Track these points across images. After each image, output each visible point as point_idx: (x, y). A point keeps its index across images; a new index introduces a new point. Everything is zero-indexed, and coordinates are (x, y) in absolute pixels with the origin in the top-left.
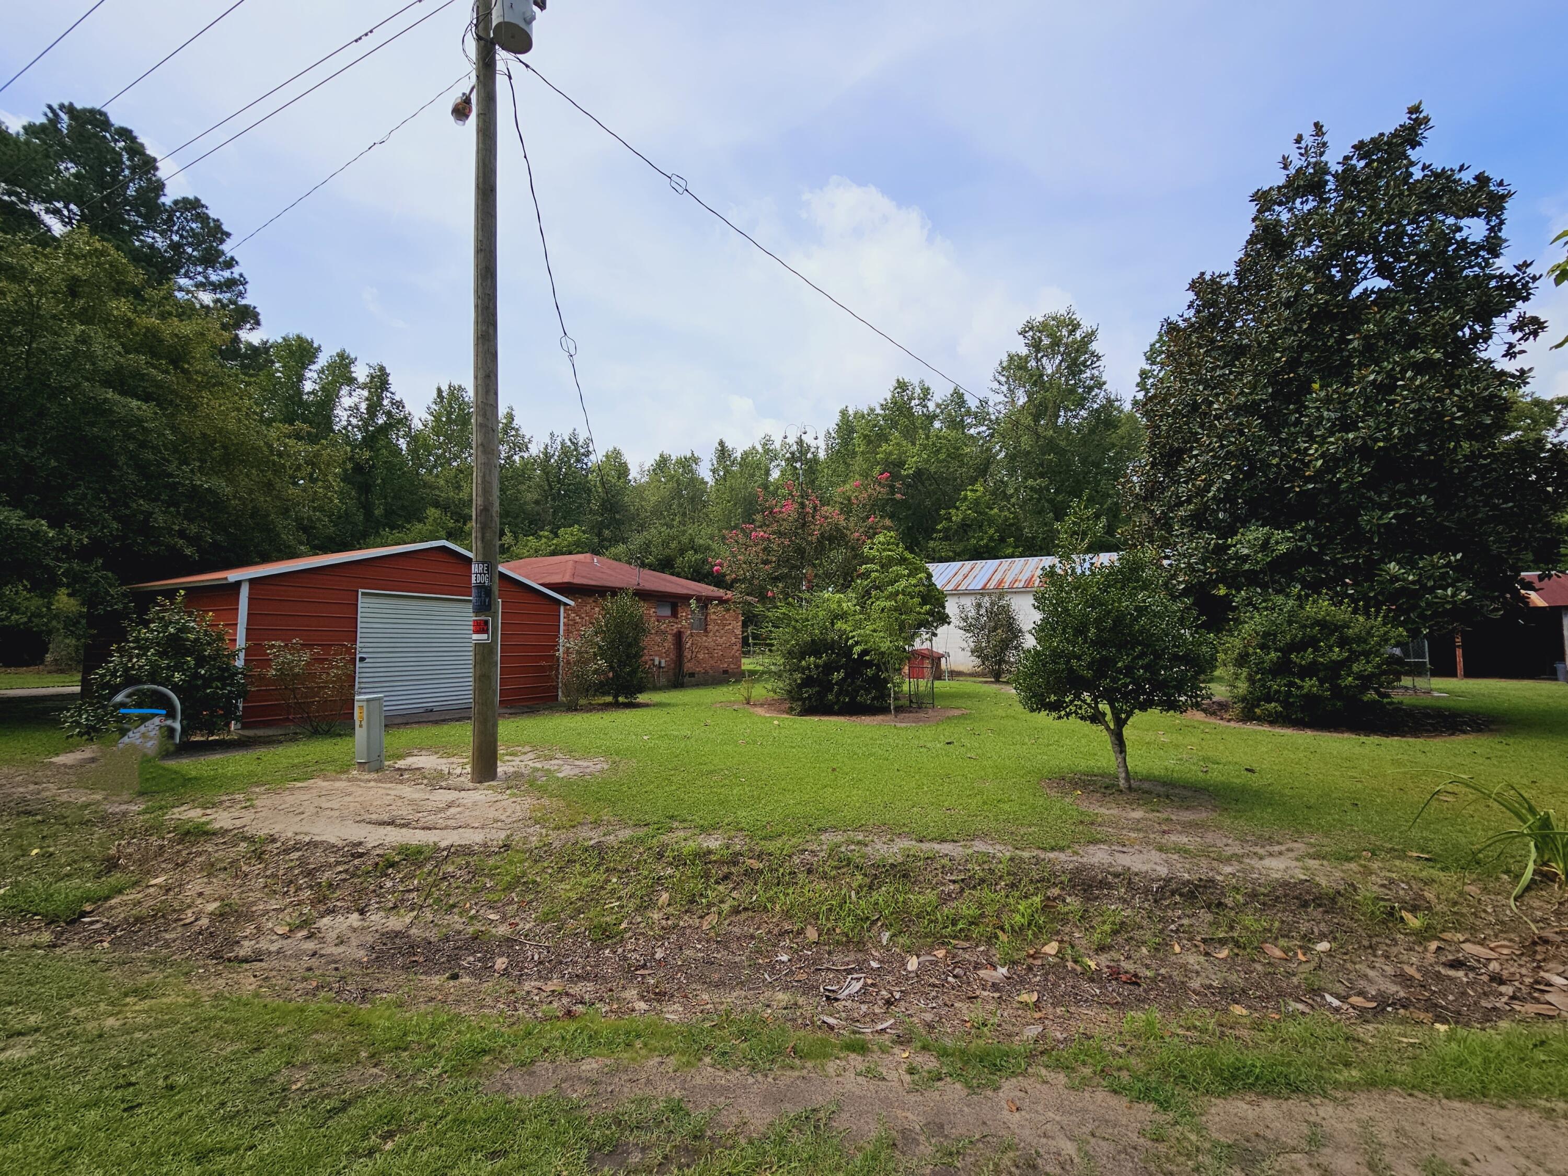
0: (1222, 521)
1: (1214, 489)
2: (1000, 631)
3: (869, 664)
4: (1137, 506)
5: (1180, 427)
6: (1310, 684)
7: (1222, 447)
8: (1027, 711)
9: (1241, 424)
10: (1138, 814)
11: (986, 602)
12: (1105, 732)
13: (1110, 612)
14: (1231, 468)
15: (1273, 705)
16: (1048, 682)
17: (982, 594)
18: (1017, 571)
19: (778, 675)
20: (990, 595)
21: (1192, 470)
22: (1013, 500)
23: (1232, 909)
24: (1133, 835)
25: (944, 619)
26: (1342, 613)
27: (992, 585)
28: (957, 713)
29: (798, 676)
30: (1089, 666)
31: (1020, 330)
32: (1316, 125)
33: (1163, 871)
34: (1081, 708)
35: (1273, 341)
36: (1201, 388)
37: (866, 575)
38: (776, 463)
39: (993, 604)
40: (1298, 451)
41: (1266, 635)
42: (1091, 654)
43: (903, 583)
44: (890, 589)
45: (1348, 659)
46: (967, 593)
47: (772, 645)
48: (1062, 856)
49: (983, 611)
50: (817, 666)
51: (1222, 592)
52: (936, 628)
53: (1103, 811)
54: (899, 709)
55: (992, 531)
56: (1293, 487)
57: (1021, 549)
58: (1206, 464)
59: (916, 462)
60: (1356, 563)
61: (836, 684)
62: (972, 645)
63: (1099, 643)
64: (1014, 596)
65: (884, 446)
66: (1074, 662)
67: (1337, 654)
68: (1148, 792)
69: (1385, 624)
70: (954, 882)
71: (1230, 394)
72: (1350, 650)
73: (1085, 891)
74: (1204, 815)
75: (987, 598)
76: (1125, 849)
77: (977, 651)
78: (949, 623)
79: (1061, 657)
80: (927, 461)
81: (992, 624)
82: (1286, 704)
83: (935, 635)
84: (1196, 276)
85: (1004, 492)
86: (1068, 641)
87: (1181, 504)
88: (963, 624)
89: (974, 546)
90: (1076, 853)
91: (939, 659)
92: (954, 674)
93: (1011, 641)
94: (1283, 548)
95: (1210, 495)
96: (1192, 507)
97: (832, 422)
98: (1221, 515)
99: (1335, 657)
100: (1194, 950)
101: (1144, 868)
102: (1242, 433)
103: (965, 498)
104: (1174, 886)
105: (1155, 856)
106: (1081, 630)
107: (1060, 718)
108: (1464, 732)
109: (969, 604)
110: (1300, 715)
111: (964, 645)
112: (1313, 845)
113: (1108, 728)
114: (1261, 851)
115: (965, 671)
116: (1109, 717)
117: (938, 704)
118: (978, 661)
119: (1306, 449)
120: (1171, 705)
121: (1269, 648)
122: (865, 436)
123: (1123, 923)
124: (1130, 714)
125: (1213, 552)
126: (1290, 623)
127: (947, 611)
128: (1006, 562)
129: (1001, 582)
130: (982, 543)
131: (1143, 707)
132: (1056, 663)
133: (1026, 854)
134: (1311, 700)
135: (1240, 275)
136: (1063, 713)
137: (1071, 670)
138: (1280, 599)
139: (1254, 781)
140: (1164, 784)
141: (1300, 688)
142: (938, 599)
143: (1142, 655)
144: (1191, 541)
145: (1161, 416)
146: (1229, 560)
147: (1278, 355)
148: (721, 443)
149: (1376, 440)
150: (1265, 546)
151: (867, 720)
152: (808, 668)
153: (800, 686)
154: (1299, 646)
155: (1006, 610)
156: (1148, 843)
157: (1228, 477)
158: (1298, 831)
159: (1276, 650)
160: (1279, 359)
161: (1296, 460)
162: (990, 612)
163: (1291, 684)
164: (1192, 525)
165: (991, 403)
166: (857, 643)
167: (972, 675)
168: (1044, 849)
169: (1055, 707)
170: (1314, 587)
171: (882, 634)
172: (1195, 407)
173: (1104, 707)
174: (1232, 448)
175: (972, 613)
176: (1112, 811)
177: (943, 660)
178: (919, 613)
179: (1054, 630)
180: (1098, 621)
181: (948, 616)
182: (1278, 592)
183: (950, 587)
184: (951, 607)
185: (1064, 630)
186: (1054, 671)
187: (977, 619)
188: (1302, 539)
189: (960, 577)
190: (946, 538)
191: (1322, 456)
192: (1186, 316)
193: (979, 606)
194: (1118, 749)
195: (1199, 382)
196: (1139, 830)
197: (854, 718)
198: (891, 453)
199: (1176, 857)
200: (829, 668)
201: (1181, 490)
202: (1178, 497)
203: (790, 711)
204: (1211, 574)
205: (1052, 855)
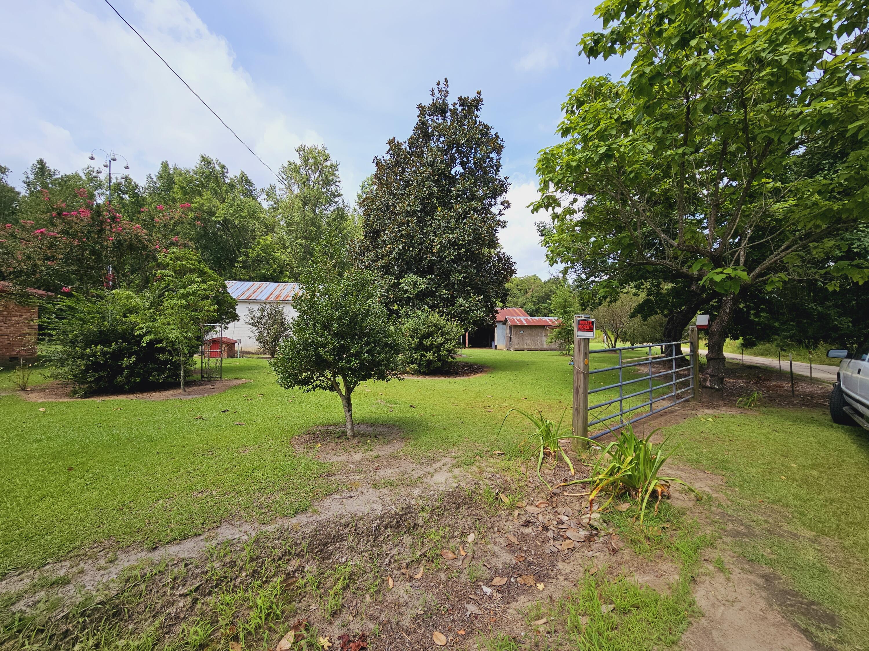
0: (396, 271)
1: (394, 253)
2: (276, 326)
3: (162, 350)
4: (356, 258)
5: (380, 217)
6: (429, 355)
7: (399, 231)
8: (283, 389)
9: (408, 220)
10: (358, 456)
11: (268, 308)
12: (339, 397)
13: (348, 312)
14: (403, 243)
15: (414, 365)
16: (301, 365)
17: (265, 303)
18: (288, 291)
19: (62, 362)
20: (270, 304)
21: (384, 242)
22: (289, 250)
23: (422, 527)
24: (357, 477)
25: (235, 317)
26: (443, 321)
27: (272, 298)
28: (238, 382)
29: (82, 363)
30: (331, 353)
31: (297, 148)
32: (446, 79)
33: (379, 508)
34: (323, 382)
35: (423, 182)
36: (391, 197)
37: (161, 279)
38: (100, 191)
39: (272, 309)
40: (430, 240)
41: (413, 330)
42: (332, 343)
43: (194, 287)
44: (182, 291)
45: (444, 342)
46: (255, 302)
47: (51, 335)
48: (303, 519)
49: (265, 314)
50: (104, 354)
51: (396, 307)
52: (227, 323)
53: (336, 459)
54: (188, 384)
55: (275, 266)
56: (427, 257)
57: (292, 279)
58: (391, 239)
59: (224, 214)
60: (448, 297)
61: (127, 367)
62: (257, 335)
63: (339, 335)
64: (285, 305)
65: (198, 199)
66: (321, 350)
67: (441, 340)
68: (363, 435)
69: (457, 326)
70: (185, 595)
71: (404, 203)
72: (445, 338)
73: (321, 551)
74: (397, 446)
75: (268, 305)
76: (352, 494)
77: (261, 339)
78: (238, 320)
79: (311, 346)
80: (232, 215)
81: (271, 322)
82: (419, 365)
83: (226, 328)
84: (391, 138)
85: (283, 244)
86: (317, 334)
87: (379, 259)
88: (251, 321)
89: (264, 274)
90: (315, 511)
91: (234, 344)
92: (244, 353)
93: (283, 333)
94: (423, 287)
95: (392, 256)
96: (384, 261)
97: (155, 171)
98: (396, 268)
99: (440, 342)
100: (402, 578)
101: (367, 509)
102: (408, 226)
103: (259, 243)
104: (387, 521)
105: (372, 494)
106: (326, 326)
107: (308, 390)
108: (478, 373)
109: (256, 309)
110: (424, 370)
111: (251, 335)
112: (455, 458)
113: (341, 395)
114: (431, 470)
115: (253, 351)
116: (342, 387)
117: (225, 377)
118: (261, 345)
119: (433, 239)
120: (382, 376)
121: (414, 337)
122: (182, 188)
123: (352, 574)
124: (355, 384)
125: (392, 287)
126: (423, 324)
127: (237, 312)
128: (282, 285)
129: (278, 296)
130: (268, 273)
131: (364, 379)
132: (307, 350)
133: (271, 528)
134: (430, 362)
135: (411, 145)
136: (311, 387)
137: (318, 355)
138: (419, 313)
139: (417, 414)
140: (372, 425)
141: (425, 356)
142: (230, 303)
143: (367, 344)
144: (382, 280)
145: (371, 210)
146: (398, 291)
147: (425, 189)
148: (41, 162)
149: (459, 240)
150: (415, 284)
151: (157, 396)
152: (94, 355)
153: (86, 371)
154: (426, 336)
155: (280, 313)
156: (367, 483)
157: (401, 248)
158: (445, 449)
159: (417, 338)
160: (425, 191)
161: (429, 244)
162: (270, 314)
163: (422, 355)
164: (383, 271)
165: (277, 189)
166: (146, 334)
167: (255, 353)
168: (287, 516)
169: (305, 382)
170: (433, 307)
171: (172, 326)
172: (388, 207)
173: (340, 380)
174: (404, 232)
175: (258, 314)
176: (342, 458)
177: (236, 345)
178: (208, 311)
179: (307, 324)
180: (339, 318)
181: (237, 316)
182: (419, 309)
183: (244, 297)
184: (241, 310)
185: (314, 325)
186: (306, 357)
187: (261, 318)
188: (429, 284)
189: (251, 291)
190: (244, 267)
191: (440, 244)
192: (385, 158)
193: (263, 310)
194: (347, 409)
195: (391, 194)
196: (360, 472)
197: (144, 395)
198: (203, 205)
199: (385, 491)
200: (118, 355)
201: (379, 251)
202: (377, 256)
203: (74, 394)
204: (390, 298)
205: (294, 521)
